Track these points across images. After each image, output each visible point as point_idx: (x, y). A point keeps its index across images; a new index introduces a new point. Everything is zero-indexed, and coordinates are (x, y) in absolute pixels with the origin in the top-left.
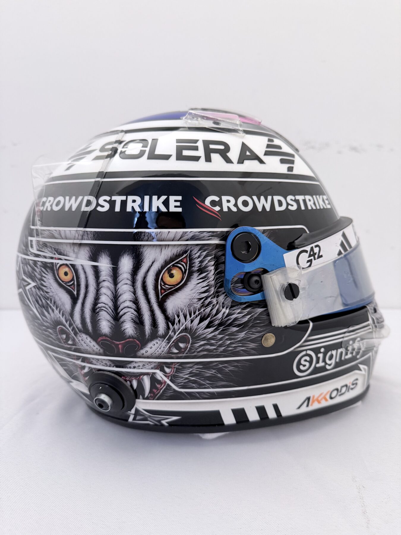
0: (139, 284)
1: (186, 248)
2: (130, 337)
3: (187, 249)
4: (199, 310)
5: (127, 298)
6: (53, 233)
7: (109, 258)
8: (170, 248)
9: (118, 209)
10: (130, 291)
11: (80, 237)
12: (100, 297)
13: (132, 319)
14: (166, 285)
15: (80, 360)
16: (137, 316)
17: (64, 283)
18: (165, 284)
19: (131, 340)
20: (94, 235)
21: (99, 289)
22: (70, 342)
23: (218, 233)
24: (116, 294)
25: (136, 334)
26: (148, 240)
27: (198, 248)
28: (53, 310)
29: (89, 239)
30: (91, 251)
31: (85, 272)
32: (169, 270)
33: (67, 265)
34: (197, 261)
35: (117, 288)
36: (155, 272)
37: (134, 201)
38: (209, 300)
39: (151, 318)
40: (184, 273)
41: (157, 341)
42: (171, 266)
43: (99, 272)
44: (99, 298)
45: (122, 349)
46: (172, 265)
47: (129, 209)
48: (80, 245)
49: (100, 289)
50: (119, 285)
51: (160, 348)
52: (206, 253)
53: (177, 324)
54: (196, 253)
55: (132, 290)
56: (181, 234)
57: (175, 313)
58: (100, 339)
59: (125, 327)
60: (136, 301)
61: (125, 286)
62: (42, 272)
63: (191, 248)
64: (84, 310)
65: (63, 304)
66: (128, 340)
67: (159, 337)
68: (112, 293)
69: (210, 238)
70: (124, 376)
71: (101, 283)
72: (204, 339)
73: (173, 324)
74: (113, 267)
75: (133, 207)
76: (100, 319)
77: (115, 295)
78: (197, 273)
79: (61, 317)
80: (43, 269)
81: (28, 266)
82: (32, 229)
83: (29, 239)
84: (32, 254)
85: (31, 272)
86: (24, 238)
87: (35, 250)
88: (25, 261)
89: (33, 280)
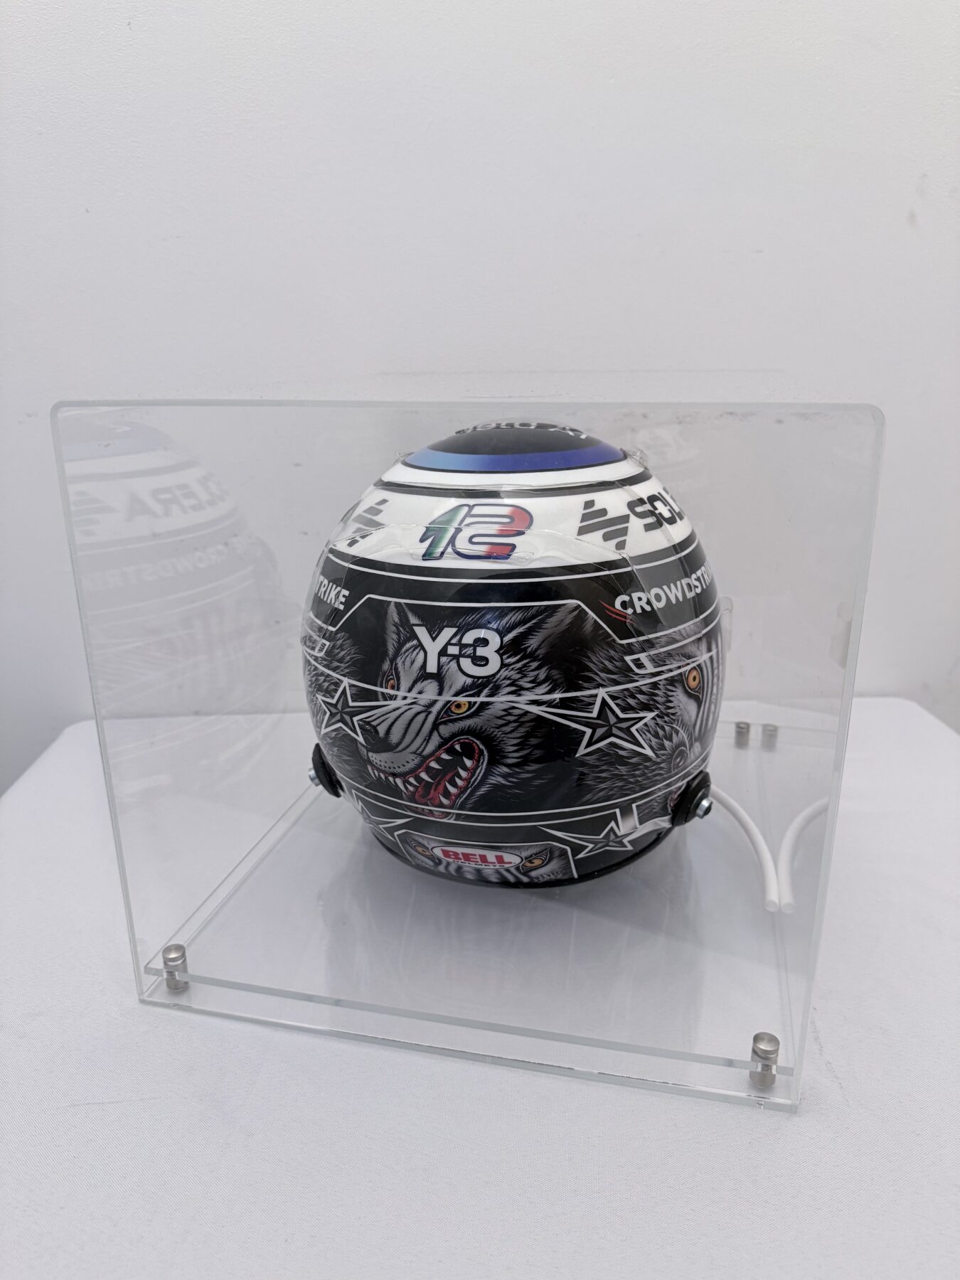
80: (668, 687)
81: (638, 696)
82: (627, 644)
83: (628, 659)
84: (643, 676)
85: (646, 702)
86: (607, 663)
87: (650, 668)
88: (625, 692)
89: (651, 711)
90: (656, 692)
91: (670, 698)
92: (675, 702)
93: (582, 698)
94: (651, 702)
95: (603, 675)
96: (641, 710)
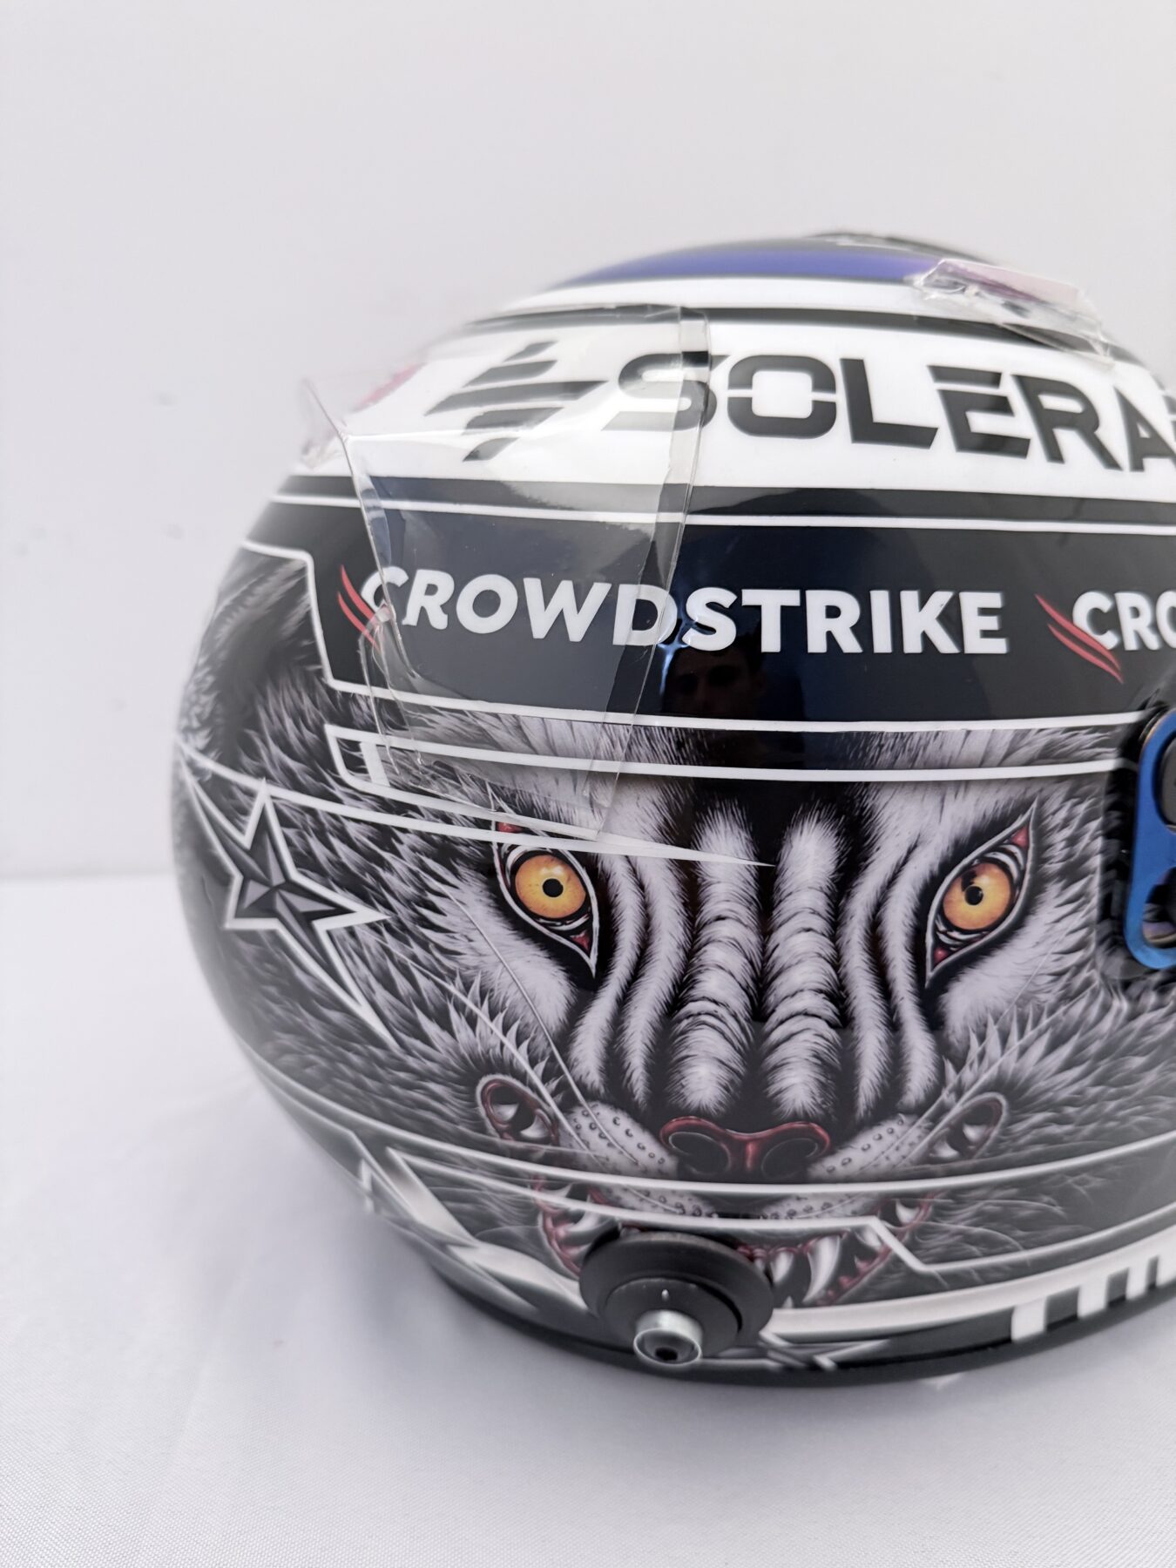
0: (855, 932)
1: (1025, 793)
2: (795, 1117)
3: (1029, 795)
4: (1052, 1011)
5: (804, 983)
6: (480, 723)
7: (744, 834)
8: (972, 796)
9: (771, 641)
10: (820, 955)
11: (620, 752)
12: (700, 977)
13: (815, 1056)
14: (951, 931)
15: (565, 1191)
16: (836, 1046)
17: (542, 921)
18: (951, 927)
19: (797, 1125)
20: (680, 745)
21: (696, 947)
22: (532, 1132)
23: (1118, 730)
24: (763, 967)
25: (819, 1106)
26: (894, 763)
27: (1063, 789)
28: (472, 1021)
29: (654, 758)
30: (668, 805)
31: (641, 886)
32: (968, 876)
33: (557, 855)
34: (1059, 839)
35: (771, 946)
36: (919, 885)
37: (833, 612)
38: (1084, 974)
39: (885, 1049)
40: (1015, 886)
41: (894, 1125)
42: (972, 862)
43: (700, 886)
44: (696, 982)
45: (758, 1159)
46: (977, 858)
47: (817, 644)
48: (625, 779)
49: (699, 949)
50: (779, 936)
51: (897, 1149)
52: (1086, 809)
53: (971, 1065)
54: (1058, 810)
55: (828, 951)
56: (1008, 738)
57: (972, 1026)
58: (674, 1123)
59: (784, 1084)
60: (838, 994)
61: (805, 935)
62: (423, 874)
63: (1041, 791)
64: (626, 1024)
65: (530, 1001)
66: (785, 1126)
67: (901, 1113)
68: (751, 963)
69: (1098, 750)
70: (744, 1245)
71: (707, 927)
72: (1050, 1105)
73: (959, 1067)
74: (759, 869)
75: (830, 636)
76: (687, 1057)
77: (762, 972)
78: (1059, 881)
79: (510, 1043)
80: (430, 863)
81: (335, 842)
82: (345, 695)
83: (333, 732)
84: (357, 796)
85: (353, 869)
86: (289, 723)
87: (378, 782)
88: (308, 818)
89: (365, 898)
90: (387, 856)
91: (431, 897)
92: (449, 917)
93: (235, 790)
94: (369, 879)
95: (275, 750)
96: (341, 886)
